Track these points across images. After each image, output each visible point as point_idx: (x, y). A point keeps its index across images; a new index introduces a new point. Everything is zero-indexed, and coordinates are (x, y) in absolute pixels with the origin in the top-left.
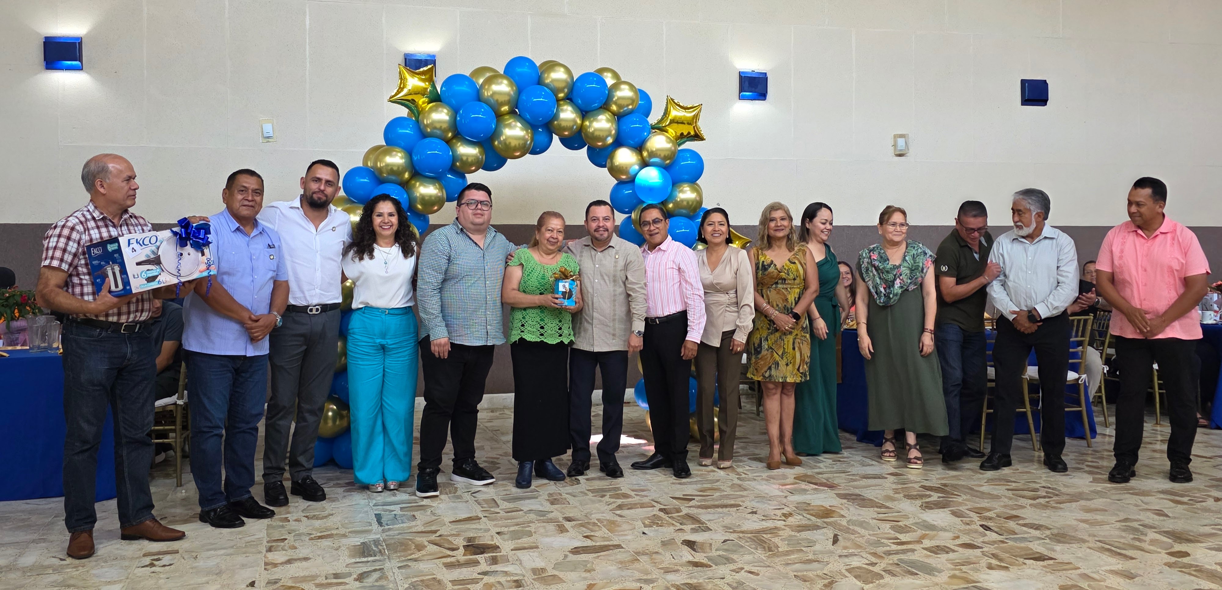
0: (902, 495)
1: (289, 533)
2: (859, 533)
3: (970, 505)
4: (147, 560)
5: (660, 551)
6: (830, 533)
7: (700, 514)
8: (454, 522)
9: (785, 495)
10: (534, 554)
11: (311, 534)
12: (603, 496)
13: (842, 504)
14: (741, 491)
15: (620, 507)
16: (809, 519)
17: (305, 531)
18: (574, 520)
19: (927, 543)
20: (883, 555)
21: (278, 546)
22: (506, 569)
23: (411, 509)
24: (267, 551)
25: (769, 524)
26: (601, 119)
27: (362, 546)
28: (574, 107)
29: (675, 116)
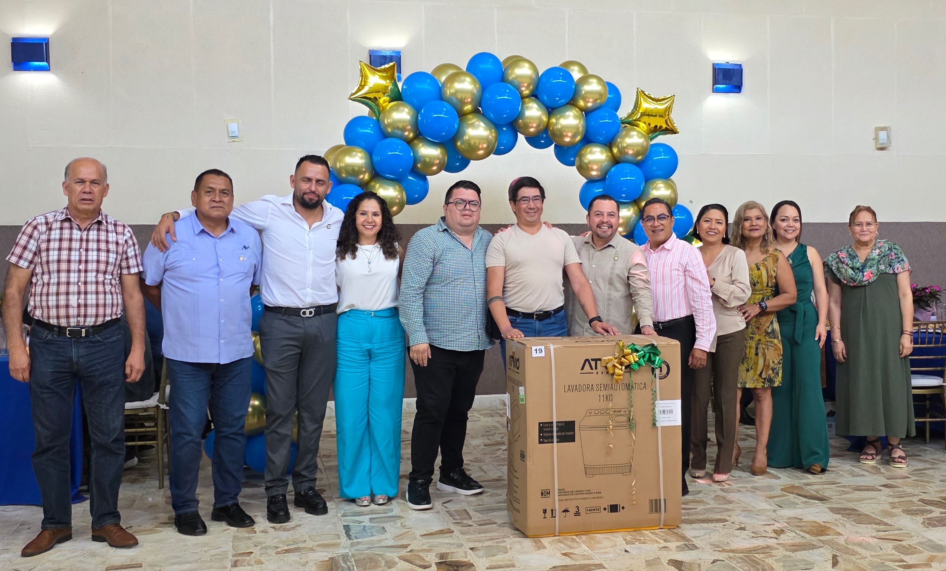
0: (900, 510)
1: (256, 546)
2: (859, 554)
6: (827, 553)
7: (684, 530)
8: (425, 535)
9: (773, 508)
11: (277, 547)
13: (836, 520)
14: (726, 504)
16: (802, 537)
17: (272, 544)
21: (245, 560)
23: (382, 519)
24: (232, 566)
25: (760, 542)
26: (569, 116)
27: (330, 562)
28: (540, 104)
29: (647, 109)
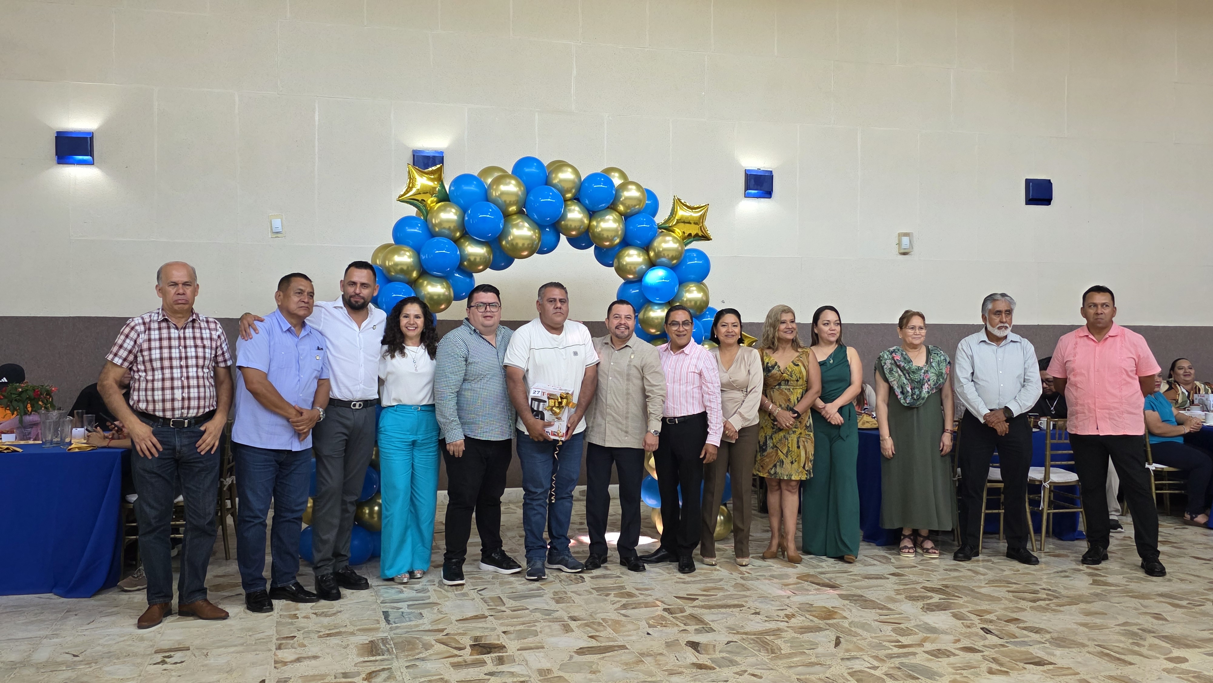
0: (903, 596)
1: (299, 631)
2: (861, 636)
3: (971, 607)
4: (159, 657)
5: (665, 652)
6: (832, 635)
7: (703, 614)
8: (461, 620)
9: (788, 595)
10: (540, 654)
11: (319, 632)
12: (607, 595)
14: (744, 591)
15: (624, 606)
16: (811, 621)
17: (314, 628)
18: (579, 620)
19: (928, 646)
20: (885, 658)
21: (288, 644)
22: (512, 670)
23: (420, 606)
24: (276, 649)
25: (772, 625)
26: (609, 220)
27: (370, 645)
28: (582, 207)
29: (682, 216)
